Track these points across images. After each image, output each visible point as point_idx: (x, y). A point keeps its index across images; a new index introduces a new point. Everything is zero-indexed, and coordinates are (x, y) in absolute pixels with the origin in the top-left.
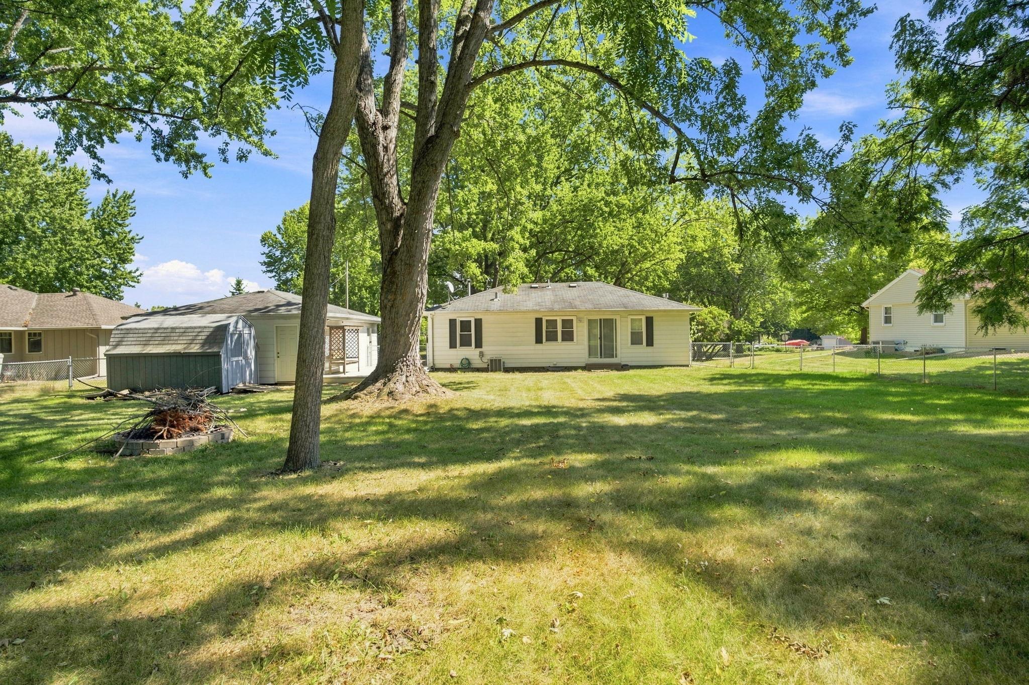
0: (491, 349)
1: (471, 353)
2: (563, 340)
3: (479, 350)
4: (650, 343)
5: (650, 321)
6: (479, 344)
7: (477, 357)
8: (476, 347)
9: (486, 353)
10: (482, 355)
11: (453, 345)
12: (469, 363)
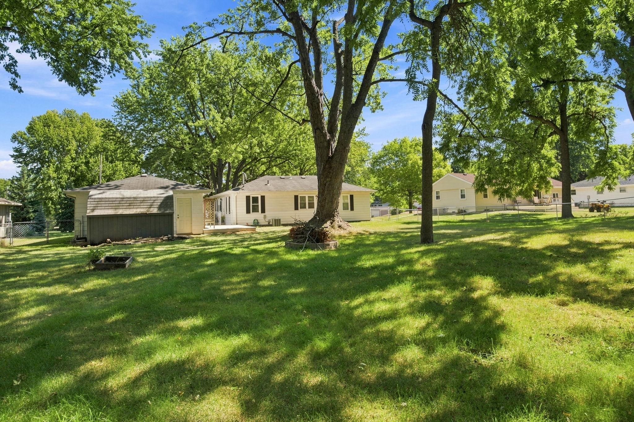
0: (271, 214)
1: (258, 216)
2: (309, 208)
3: (263, 214)
4: (352, 209)
5: (352, 197)
6: (263, 211)
7: (263, 218)
8: (262, 212)
9: (267, 216)
10: (265, 217)
11: (248, 212)
12: (258, 223)
